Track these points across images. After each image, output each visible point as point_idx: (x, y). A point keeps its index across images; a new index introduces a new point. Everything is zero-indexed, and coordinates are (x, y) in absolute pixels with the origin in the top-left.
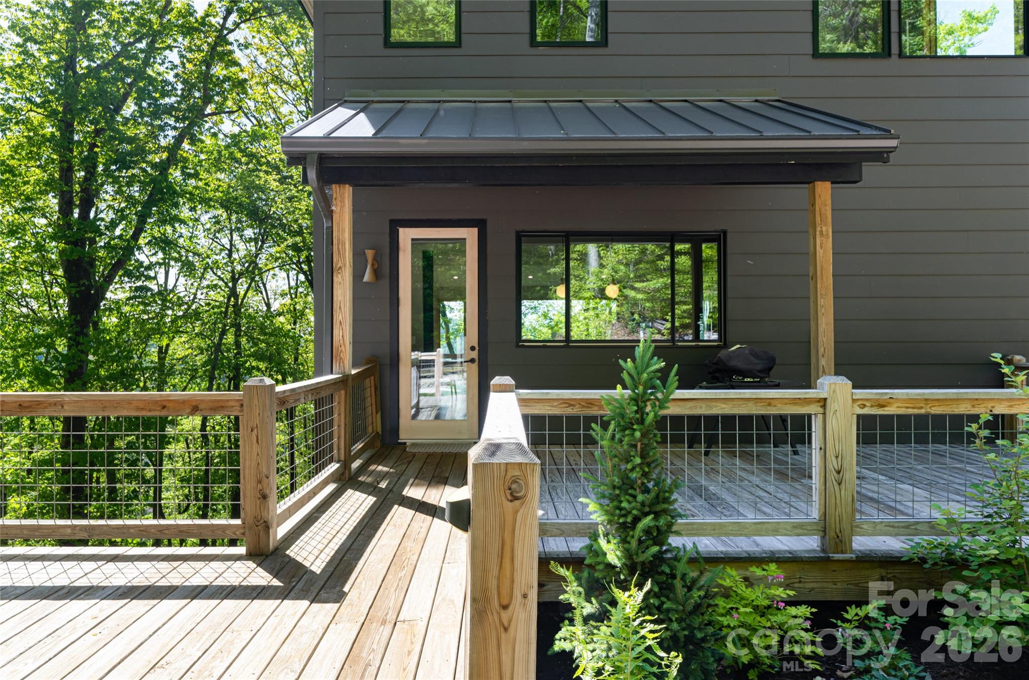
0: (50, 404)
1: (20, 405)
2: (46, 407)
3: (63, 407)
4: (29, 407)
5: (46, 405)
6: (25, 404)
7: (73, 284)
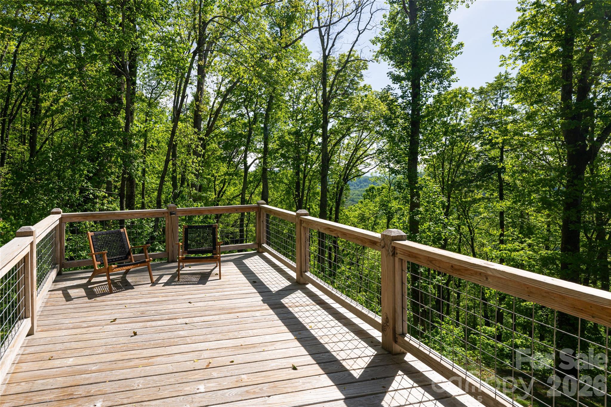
0: (476, 273)
1: (452, 266)
2: (472, 275)
3: (487, 279)
4: (459, 270)
5: (473, 272)
6: (456, 267)
7: (570, 145)
